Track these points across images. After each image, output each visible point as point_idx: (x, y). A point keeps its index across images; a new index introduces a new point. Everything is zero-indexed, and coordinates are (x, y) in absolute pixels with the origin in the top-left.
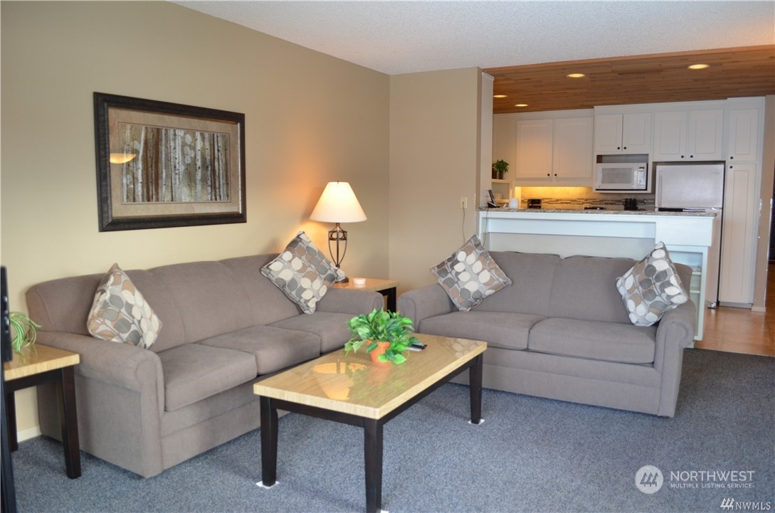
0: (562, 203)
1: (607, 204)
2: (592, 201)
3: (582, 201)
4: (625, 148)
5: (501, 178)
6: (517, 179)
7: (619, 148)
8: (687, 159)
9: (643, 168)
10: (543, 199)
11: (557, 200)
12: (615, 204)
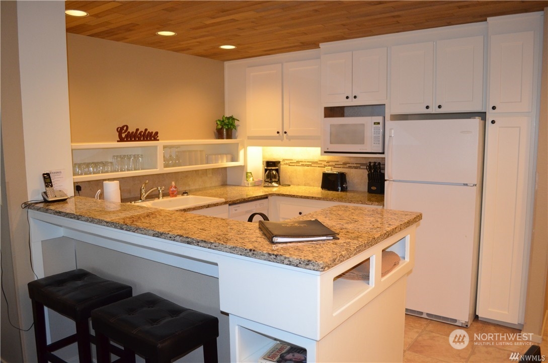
0: (303, 165)
1: (350, 167)
2: (334, 164)
3: (323, 163)
4: (355, 97)
5: (229, 136)
6: (249, 138)
7: (347, 98)
8: (434, 110)
9: (379, 123)
10: (284, 160)
11: (298, 162)
12: (359, 168)
